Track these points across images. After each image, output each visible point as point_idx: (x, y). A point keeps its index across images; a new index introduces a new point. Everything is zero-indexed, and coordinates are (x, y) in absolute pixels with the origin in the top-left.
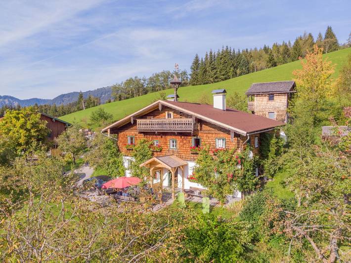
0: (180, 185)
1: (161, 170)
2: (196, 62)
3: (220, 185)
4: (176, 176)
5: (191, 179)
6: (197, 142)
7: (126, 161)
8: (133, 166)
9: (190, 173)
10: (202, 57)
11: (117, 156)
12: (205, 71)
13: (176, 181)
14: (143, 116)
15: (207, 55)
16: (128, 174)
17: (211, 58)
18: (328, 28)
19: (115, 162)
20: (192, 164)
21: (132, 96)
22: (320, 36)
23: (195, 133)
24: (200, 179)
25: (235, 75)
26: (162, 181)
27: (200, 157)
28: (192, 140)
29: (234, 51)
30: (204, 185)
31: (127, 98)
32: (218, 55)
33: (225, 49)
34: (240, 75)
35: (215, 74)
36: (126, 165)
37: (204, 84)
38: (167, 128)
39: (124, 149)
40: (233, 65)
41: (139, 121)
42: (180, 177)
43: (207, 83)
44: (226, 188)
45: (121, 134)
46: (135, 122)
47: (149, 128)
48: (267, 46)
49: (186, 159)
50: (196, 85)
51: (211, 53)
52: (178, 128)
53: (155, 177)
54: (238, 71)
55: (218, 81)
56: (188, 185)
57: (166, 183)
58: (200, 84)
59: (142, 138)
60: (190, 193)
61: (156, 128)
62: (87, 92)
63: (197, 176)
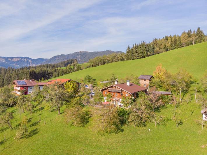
0: (118, 104)
1: (114, 101)
2: (128, 49)
3: (126, 104)
4: (117, 102)
5: (120, 103)
6: (122, 94)
7: (105, 98)
8: (107, 99)
9: (120, 101)
10: (131, 47)
11: (103, 97)
12: (133, 54)
13: (117, 103)
14: (109, 87)
15: (134, 46)
16: (105, 101)
17: (136, 47)
18: (198, 28)
19: (102, 98)
20: (121, 99)
21: (98, 65)
22: (194, 31)
23: (121, 92)
24: (122, 103)
25: (147, 55)
26: (114, 103)
27: (123, 98)
28: (121, 94)
29: (147, 43)
30: (123, 104)
31: (96, 66)
32: (139, 45)
33: (142, 43)
34: (150, 55)
35: (137, 55)
36: (105, 99)
37: (132, 60)
38: (115, 91)
39: (104, 95)
40: (146, 50)
41: (108, 89)
42: (118, 102)
43: (134, 59)
44: (127, 104)
45: (103, 91)
46: (107, 89)
47: (111, 91)
48: (167, 36)
49: (120, 98)
50: (128, 60)
51: (136, 45)
52: (118, 91)
53: (112, 102)
54: (149, 53)
55: (139, 58)
56: (120, 104)
57: (115, 103)
58: (130, 60)
59: (109, 93)
60: (120, 106)
61: (112, 91)
62: (69, 54)
63: (121, 102)
